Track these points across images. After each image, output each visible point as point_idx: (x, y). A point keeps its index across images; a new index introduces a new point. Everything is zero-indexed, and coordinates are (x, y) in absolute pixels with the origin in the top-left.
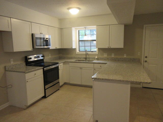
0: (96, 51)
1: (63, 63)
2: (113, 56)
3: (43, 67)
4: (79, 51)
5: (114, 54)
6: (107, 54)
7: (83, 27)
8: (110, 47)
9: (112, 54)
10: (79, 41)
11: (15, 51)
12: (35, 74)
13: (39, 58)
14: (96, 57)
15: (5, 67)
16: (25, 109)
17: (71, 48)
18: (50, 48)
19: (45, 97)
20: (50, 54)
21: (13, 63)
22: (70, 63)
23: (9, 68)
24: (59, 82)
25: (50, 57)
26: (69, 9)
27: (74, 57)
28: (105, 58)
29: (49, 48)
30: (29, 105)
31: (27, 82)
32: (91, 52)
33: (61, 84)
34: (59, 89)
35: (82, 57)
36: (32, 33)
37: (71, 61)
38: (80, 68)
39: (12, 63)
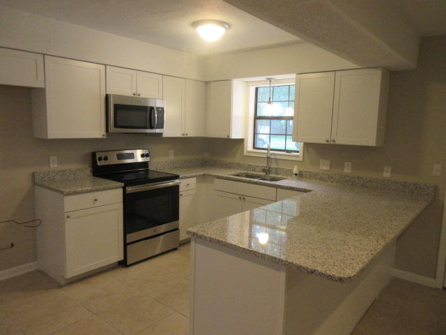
0: (298, 152)
1: (197, 177)
2: (347, 170)
3: (123, 184)
4: (254, 148)
5: (350, 164)
6: (329, 162)
7: (264, 78)
8: (334, 141)
9: (346, 163)
10: (256, 118)
11: (50, 136)
12: (96, 200)
13: (133, 158)
14: (295, 170)
15: (33, 175)
16: (60, 287)
17: (226, 137)
18: (164, 136)
19: (123, 264)
20: (172, 152)
21: (56, 166)
22: (216, 180)
23: (43, 178)
24: (177, 229)
25: (172, 158)
26: (195, 24)
27: (238, 164)
28: (323, 174)
29: (162, 134)
30: (72, 278)
31: (69, 219)
32: (285, 153)
33: (183, 236)
34: (175, 249)
35: (257, 166)
36: (108, 93)
37: (220, 175)
38: (240, 198)
39: (54, 166)
